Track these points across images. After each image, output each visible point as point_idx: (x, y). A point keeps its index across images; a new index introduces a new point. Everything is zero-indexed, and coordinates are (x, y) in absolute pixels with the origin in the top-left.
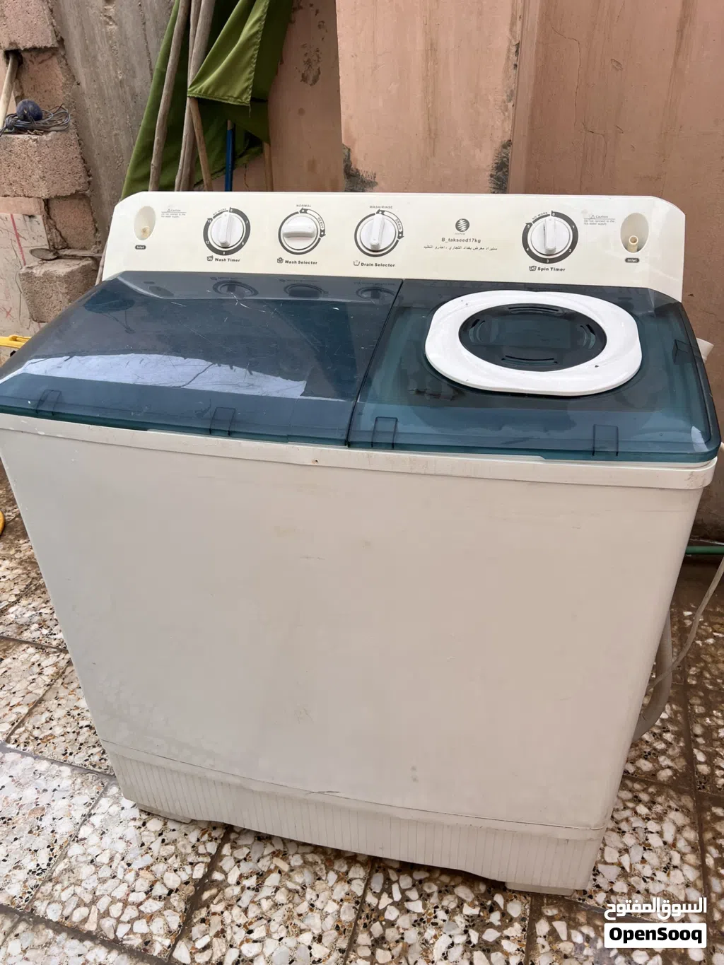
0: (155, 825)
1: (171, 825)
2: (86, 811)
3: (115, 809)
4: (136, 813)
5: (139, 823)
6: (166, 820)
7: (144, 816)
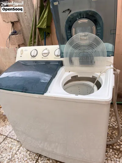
0: (28, 152)
1: (31, 153)
2: (18, 149)
3: (23, 149)
4: (26, 150)
5: (26, 152)
6: (30, 152)
7: (27, 151)
